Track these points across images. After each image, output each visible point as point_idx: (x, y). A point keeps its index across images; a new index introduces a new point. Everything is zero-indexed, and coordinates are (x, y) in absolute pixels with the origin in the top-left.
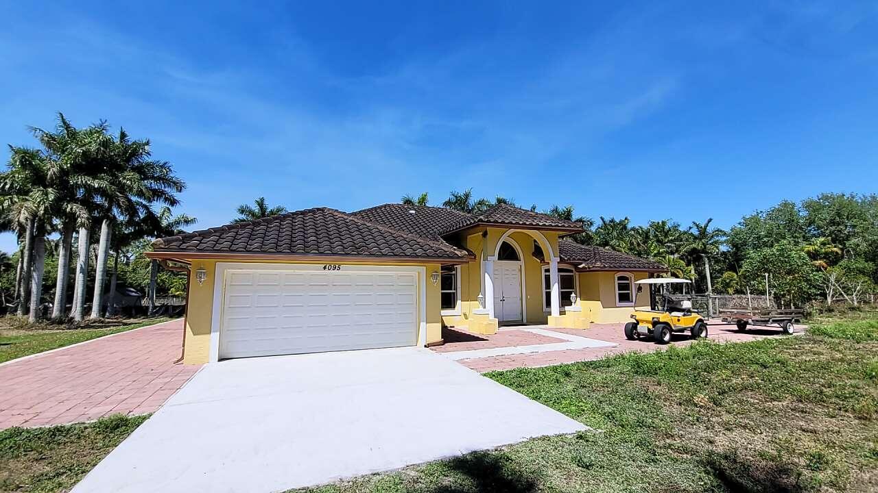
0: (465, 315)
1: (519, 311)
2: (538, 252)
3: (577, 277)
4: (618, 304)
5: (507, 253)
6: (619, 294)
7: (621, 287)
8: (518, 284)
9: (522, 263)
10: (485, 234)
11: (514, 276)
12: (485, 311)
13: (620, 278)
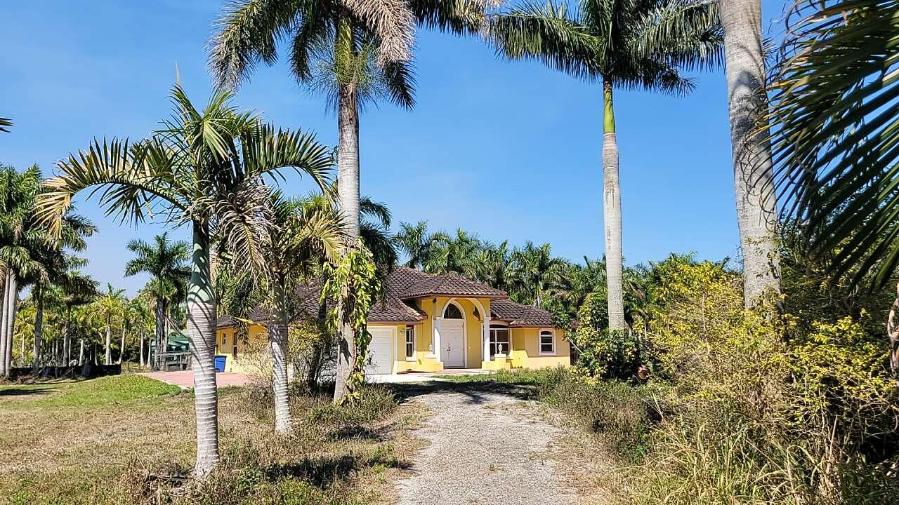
0: (419, 361)
1: (462, 359)
2: (476, 313)
3: (511, 332)
4: (541, 354)
5: (453, 313)
6: (542, 345)
7: (544, 340)
8: (461, 338)
9: (465, 320)
10: (435, 301)
11: (458, 331)
12: (434, 356)
13: (542, 333)
